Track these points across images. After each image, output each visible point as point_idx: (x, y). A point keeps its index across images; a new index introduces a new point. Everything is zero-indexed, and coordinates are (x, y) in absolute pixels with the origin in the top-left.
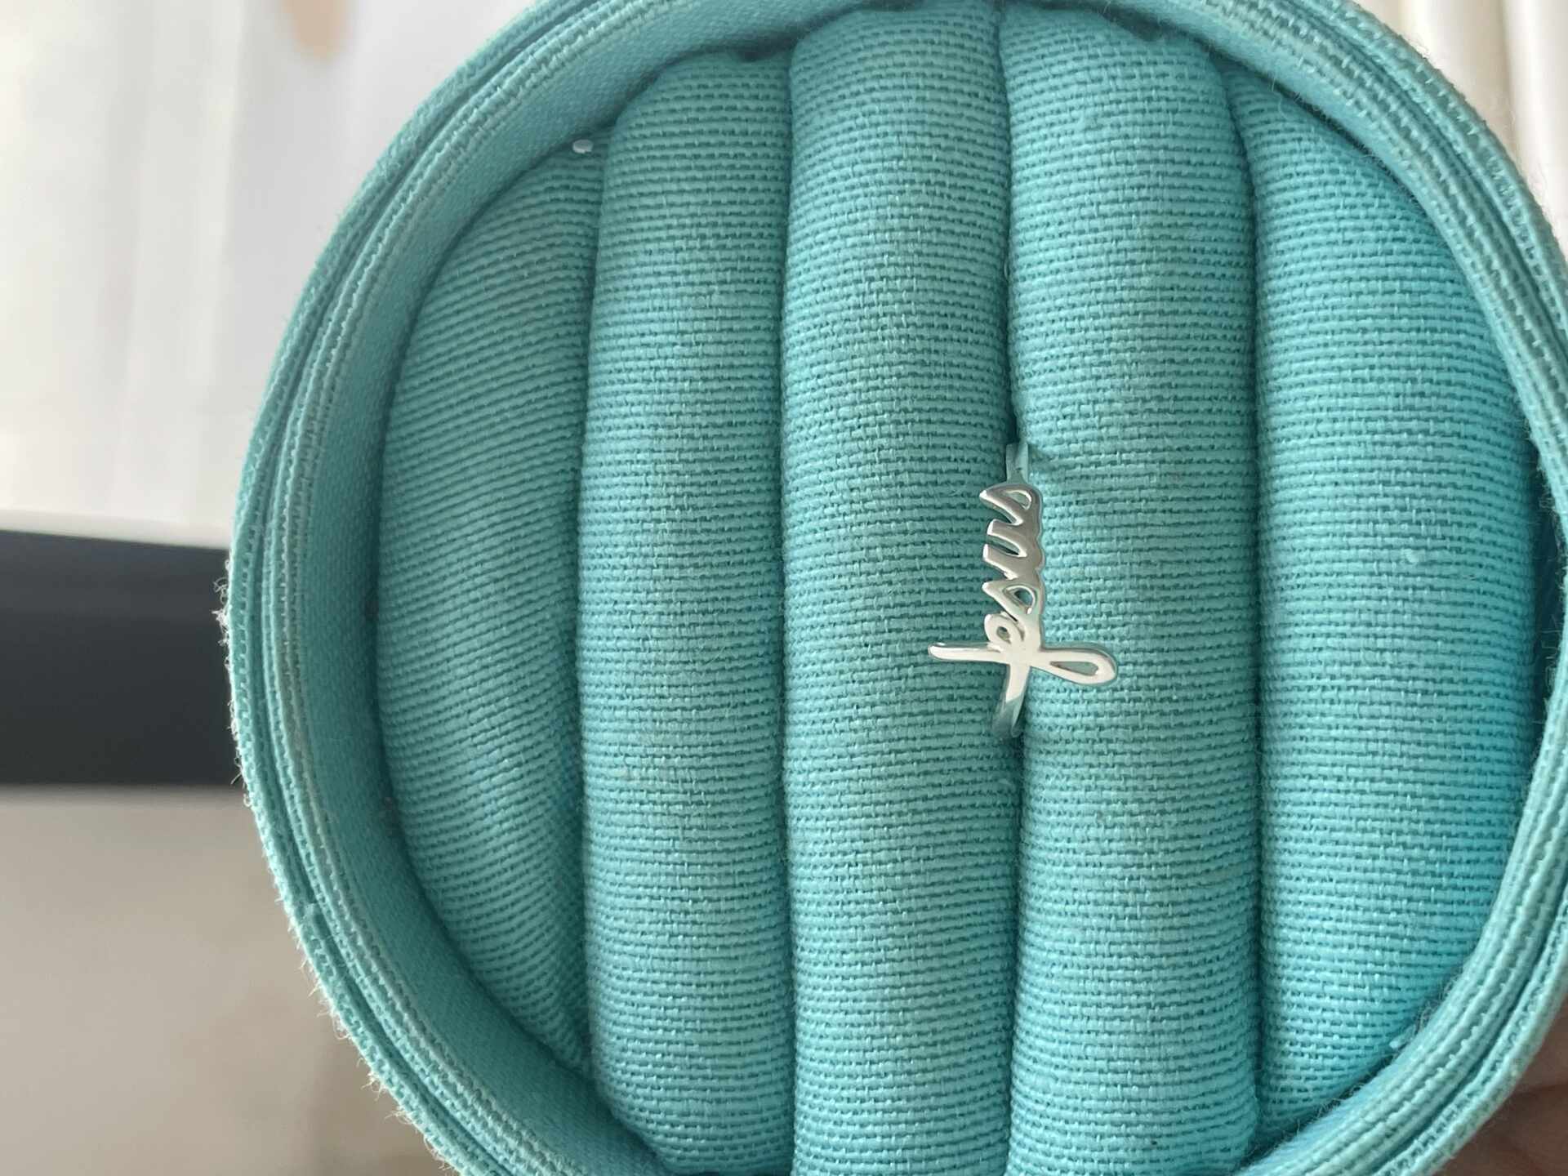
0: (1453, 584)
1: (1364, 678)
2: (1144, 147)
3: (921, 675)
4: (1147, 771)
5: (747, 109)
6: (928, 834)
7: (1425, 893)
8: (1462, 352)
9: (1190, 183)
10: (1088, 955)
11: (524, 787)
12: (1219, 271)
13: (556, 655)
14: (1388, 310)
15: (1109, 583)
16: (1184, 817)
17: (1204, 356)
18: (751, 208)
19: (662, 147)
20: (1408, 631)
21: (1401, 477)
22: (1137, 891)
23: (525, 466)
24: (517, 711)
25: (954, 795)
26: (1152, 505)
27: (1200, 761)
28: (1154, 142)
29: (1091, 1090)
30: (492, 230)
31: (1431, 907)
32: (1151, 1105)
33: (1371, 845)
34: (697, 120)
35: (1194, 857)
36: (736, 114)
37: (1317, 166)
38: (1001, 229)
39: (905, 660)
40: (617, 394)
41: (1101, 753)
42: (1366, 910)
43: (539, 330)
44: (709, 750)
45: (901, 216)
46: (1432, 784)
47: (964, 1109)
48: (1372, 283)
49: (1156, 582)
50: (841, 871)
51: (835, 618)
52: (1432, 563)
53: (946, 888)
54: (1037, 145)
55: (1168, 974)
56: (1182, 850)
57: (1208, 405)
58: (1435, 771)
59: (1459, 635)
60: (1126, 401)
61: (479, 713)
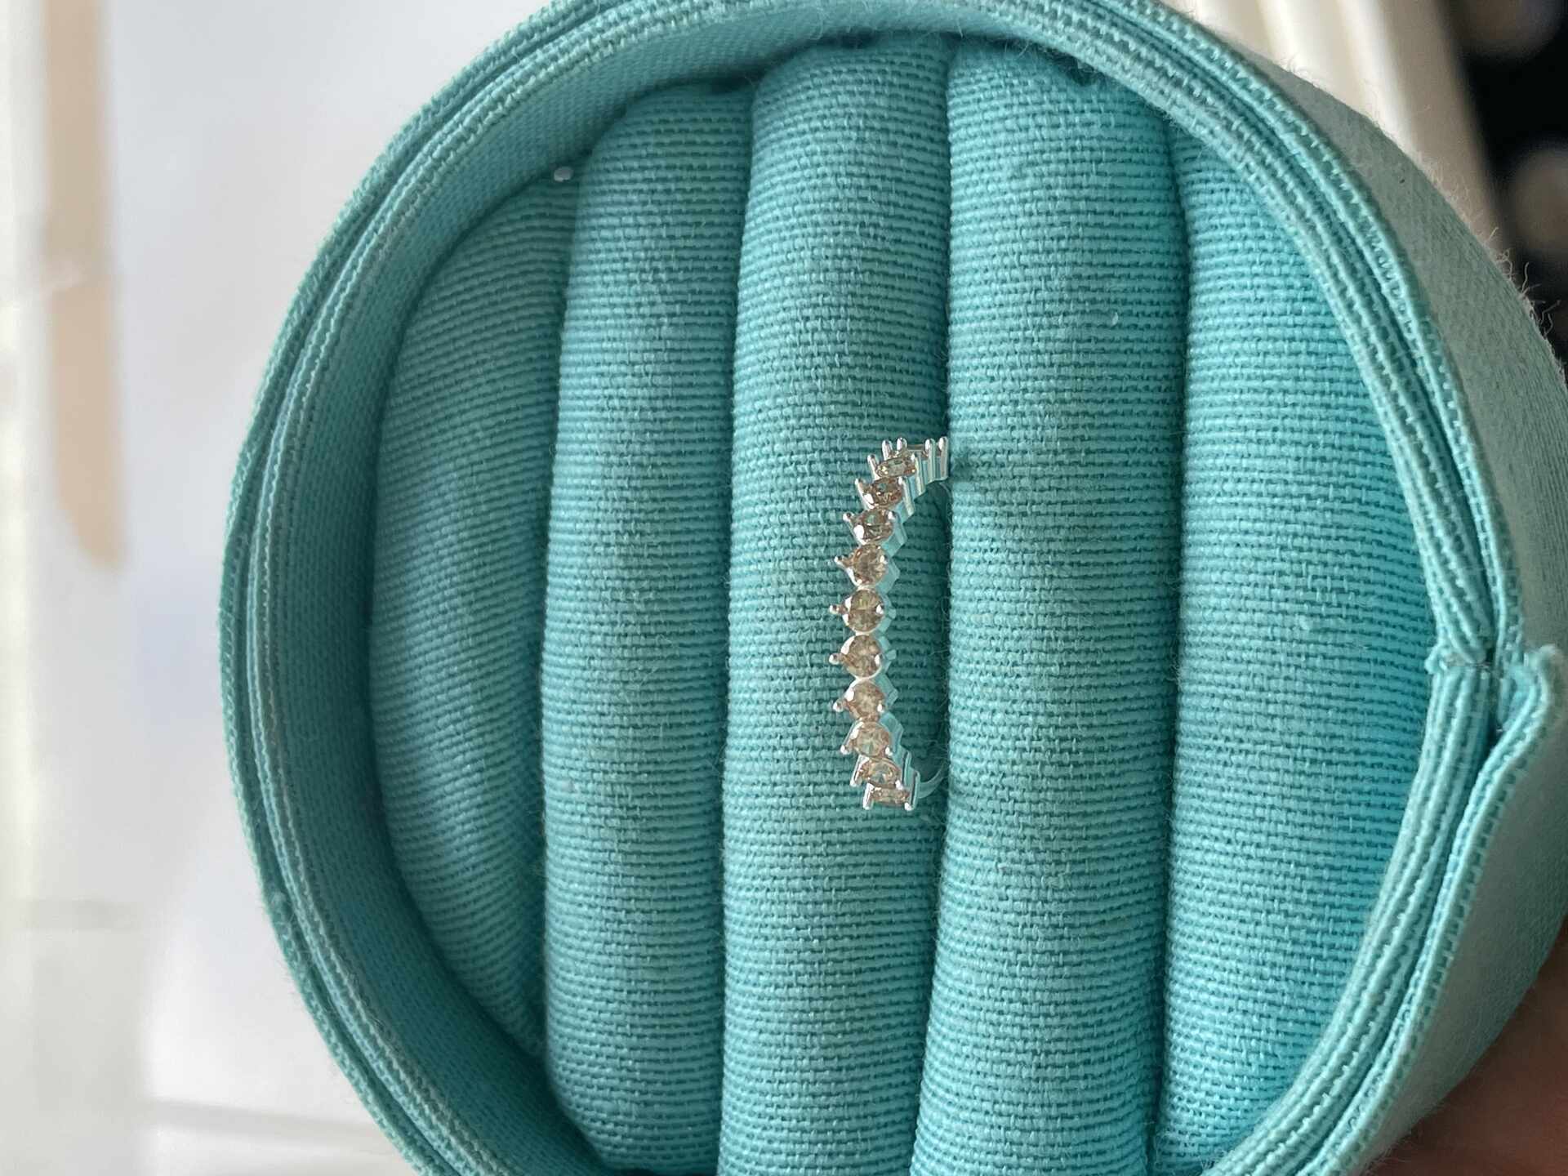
0: (1348, 653)
1: (1256, 743)
2: (1065, 198)
4: (1044, 822)
5: (706, 144)
6: (841, 865)
7: (1305, 962)
9: (1111, 233)
10: (982, 997)
11: (485, 792)
12: (1142, 322)
13: (522, 666)
14: (1293, 371)
15: (1016, 633)
16: (1078, 869)
17: (1121, 408)
18: (705, 242)
19: (622, 182)
20: (1298, 699)
21: (1298, 542)
22: (1029, 938)
23: (493, 485)
24: (480, 719)
25: (869, 829)
26: (1059, 558)
27: (1099, 813)
28: (1075, 192)
29: (977, 1131)
30: (469, 257)
31: (1309, 978)
32: (1032, 1150)
33: (1254, 910)
34: (655, 156)
35: (1087, 907)
37: (1239, 219)
41: (1003, 800)
42: (1247, 974)
43: (510, 354)
44: (645, 768)
45: (835, 257)
46: (1316, 853)
47: (867, 1134)
48: (1279, 344)
49: (1061, 634)
50: (760, 895)
51: (763, 649)
52: (1326, 630)
53: (857, 919)
54: (970, 191)
55: (1056, 1021)
56: (1076, 900)
57: (1123, 457)
58: (1320, 840)
59: (1352, 705)
60: (1038, 453)
61: (446, 719)
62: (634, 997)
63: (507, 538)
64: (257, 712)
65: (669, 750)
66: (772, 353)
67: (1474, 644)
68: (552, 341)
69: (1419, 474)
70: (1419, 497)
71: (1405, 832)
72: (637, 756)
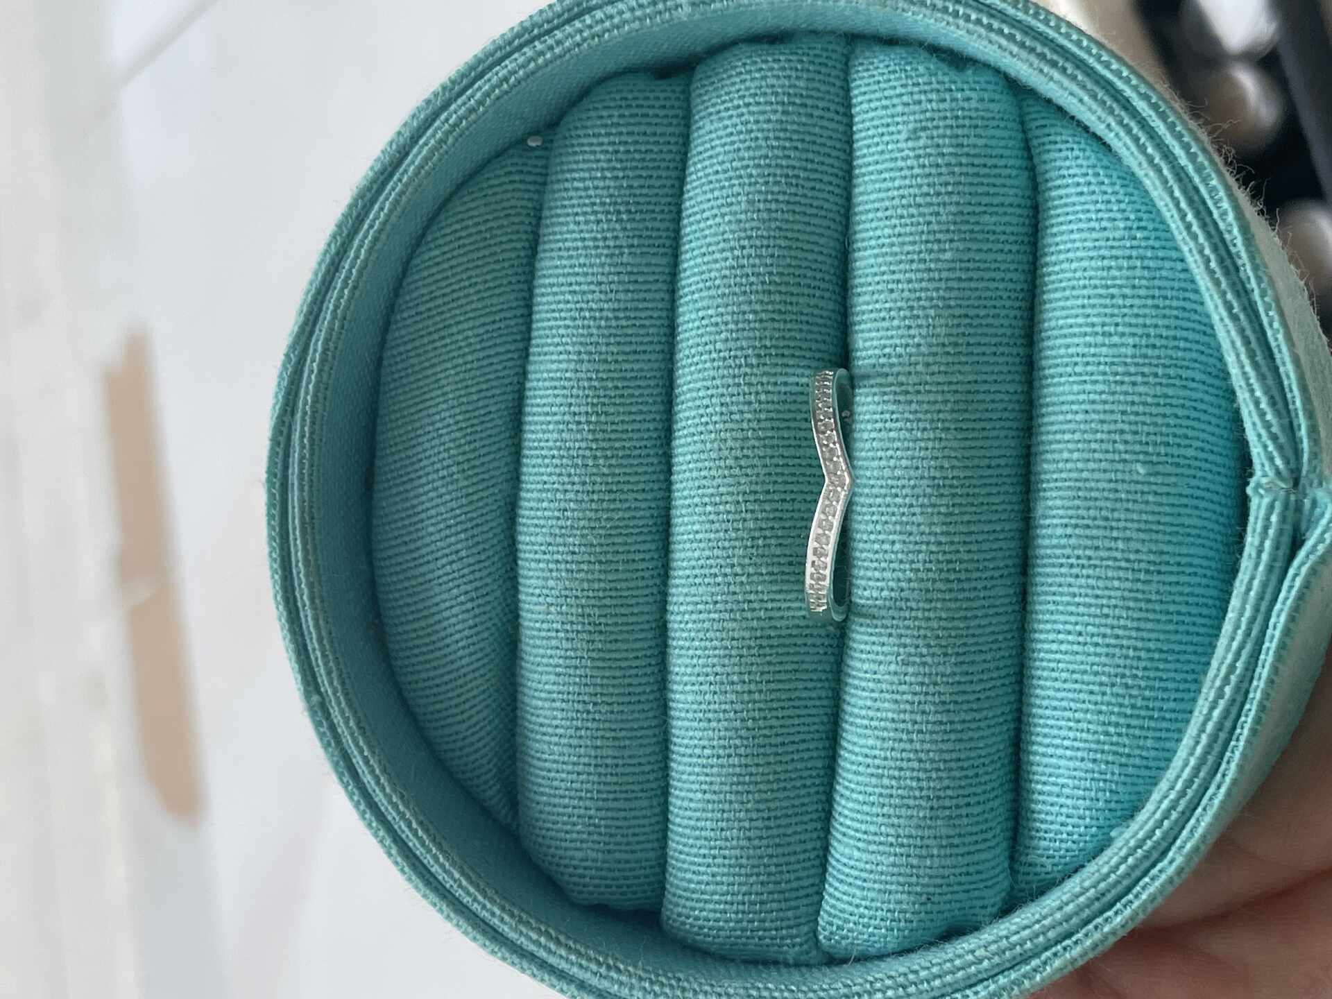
0: (1173, 490)
1: (1102, 559)
2: (951, 154)
3: (769, 546)
4: (935, 624)
5: (657, 116)
6: (770, 663)
7: (1141, 722)
8: (1186, 315)
9: (985, 181)
10: (886, 759)
11: (475, 616)
12: (1007, 247)
13: (502, 520)
14: (1131, 282)
15: (912, 482)
16: (961, 659)
17: (992, 312)
18: (656, 191)
19: (591, 145)
20: (1136, 525)
21: (1135, 408)
22: (924, 712)
23: (482, 379)
24: (471, 560)
25: (790, 635)
26: (947, 425)
27: (976, 617)
28: (959, 151)
29: (883, 859)
30: (464, 203)
31: (1144, 733)
32: (929, 871)
33: (1101, 684)
35: (968, 688)
36: (648, 120)
37: (1084, 170)
38: (842, 211)
39: (757, 534)
40: (551, 328)
41: (901, 609)
42: (1096, 732)
43: (495, 279)
44: (609, 593)
45: (766, 201)
46: (1149, 640)
47: (790, 868)
48: (1120, 261)
49: (948, 482)
50: (705, 688)
52: (1157, 474)
53: (782, 704)
54: (873, 150)
55: (944, 775)
56: (959, 683)
57: (993, 349)
58: (1153, 631)
59: (1175, 529)
60: (930, 346)
61: (444, 561)
63: (492, 420)
65: (626, 580)
66: (714, 274)
67: (1284, 473)
69: (1242, 350)
70: (1242, 367)
72: (602, 585)
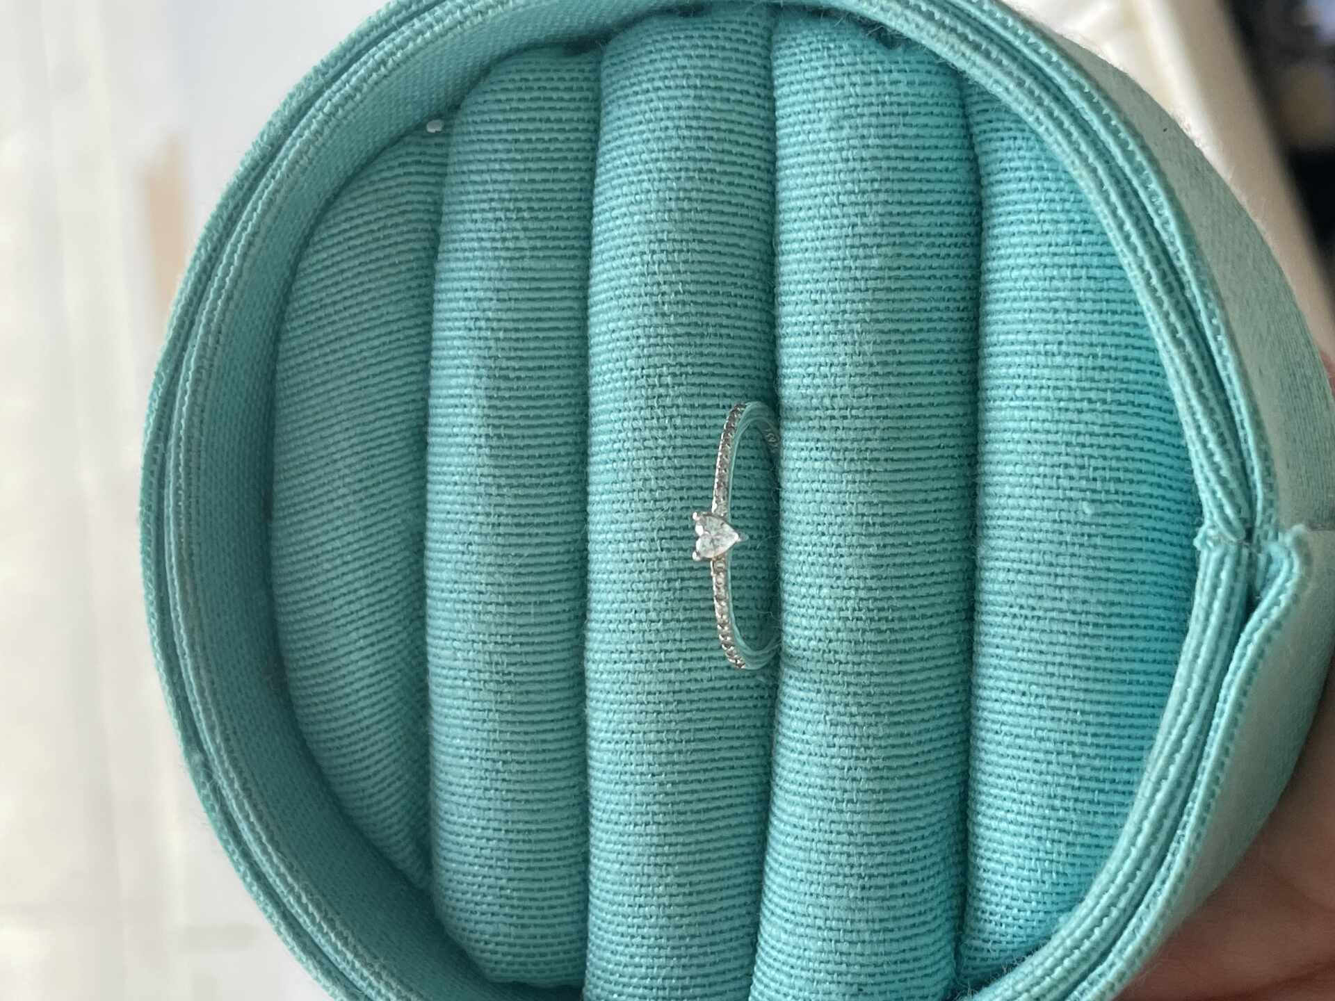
0: (1124, 533)
1: (1046, 610)
2: (877, 146)
3: (687, 588)
4: (866, 680)
5: (562, 99)
6: (690, 720)
7: (1089, 796)
9: (918, 176)
10: (814, 830)
11: (376, 663)
12: (943, 252)
13: (407, 554)
14: (1075, 294)
15: (839, 520)
16: (895, 719)
17: (926, 326)
18: (562, 185)
19: (489, 132)
20: (1082, 572)
21: (1081, 439)
22: (854, 779)
23: (379, 397)
24: (371, 600)
25: (713, 689)
26: (876, 455)
27: (912, 671)
28: (886, 142)
29: (811, 944)
30: (354, 199)
31: (1093, 808)
32: (860, 959)
33: (1047, 752)
34: (518, 110)
35: (904, 752)
36: (552, 104)
39: (673, 575)
41: (829, 662)
42: (1040, 806)
43: (391, 284)
44: (517, 639)
45: (678, 199)
46: (1099, 703)
47: (715, 949)
48: (1063, 270)
49: (878, 520)
50: (620, 746)
51: (619, 536)
52: (1106, 514)
53: (704, 766)
54: (793, 140)
55: (877, 849)
56: (893, 746)
57: (929, 368)
58: (1102, 692)
59: (1128, 576)
60: (857, 365)
61: (341, 601)
62: (511, 836)
63: (392, 443)
64: (175, 596)
65: (539, 625)
66: (623, 281)
67: (1236, 524)
68: (429, 272)
69: (1188, 381)
70: (1188, 400)
71: (1178, 684)
72: (511, 630)
